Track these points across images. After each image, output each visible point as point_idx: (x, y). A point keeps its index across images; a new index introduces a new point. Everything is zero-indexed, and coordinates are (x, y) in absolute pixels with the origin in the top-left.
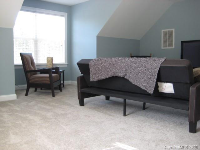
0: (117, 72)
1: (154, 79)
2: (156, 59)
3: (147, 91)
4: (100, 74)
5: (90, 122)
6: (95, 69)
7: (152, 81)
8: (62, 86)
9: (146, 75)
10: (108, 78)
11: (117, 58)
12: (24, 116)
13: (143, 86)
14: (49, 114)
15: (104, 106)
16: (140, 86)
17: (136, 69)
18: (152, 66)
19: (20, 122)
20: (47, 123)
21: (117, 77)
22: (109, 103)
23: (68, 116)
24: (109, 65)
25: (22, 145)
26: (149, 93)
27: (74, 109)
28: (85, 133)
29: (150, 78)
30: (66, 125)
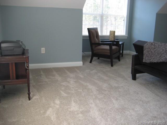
4: (152, 57)
5: (137, 100)
6: (149, 52)
8: (121, 56)
10: (159, 63)
12: (85, 84)
14: (105, 86)
15: (154, 83)
19: (81, 90)
20: (101, 95)
23: (120, 90)
24: (161, 50)
25: (78, 114)
27: (127, 83)
28: (131, 111)
30: (116, 100)
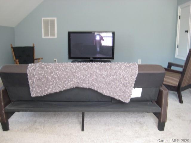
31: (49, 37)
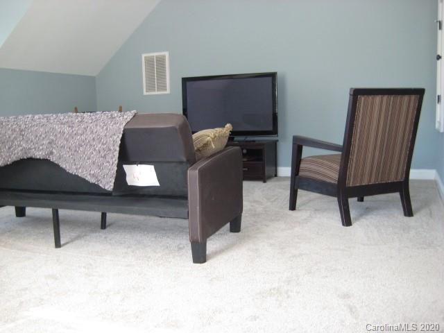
0: (30, 149)
1: (112, 158)
2: (116, 115)
3: (101, 185)
7: (109, 162)
9: (95, 150)
11: (30, 116)
13: (90, 174)
15: (10, 231)
16: (83, 177)
17: (73, 138)
18: (107, 129)
21: (31, 159)
22: (23, 224)
26: (104, 190)
29: (105, 157)
31: (156, 93)
